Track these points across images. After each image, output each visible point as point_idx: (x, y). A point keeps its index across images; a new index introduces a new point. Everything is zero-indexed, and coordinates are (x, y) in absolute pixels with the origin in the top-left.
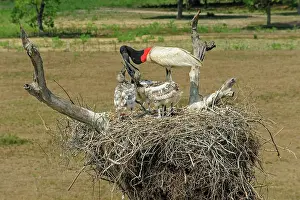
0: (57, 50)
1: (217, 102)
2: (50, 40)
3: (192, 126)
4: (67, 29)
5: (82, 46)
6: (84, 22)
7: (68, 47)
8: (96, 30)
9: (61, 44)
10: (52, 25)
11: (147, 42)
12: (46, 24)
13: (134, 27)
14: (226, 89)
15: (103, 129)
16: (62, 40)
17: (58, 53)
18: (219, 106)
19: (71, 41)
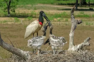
0: (16, 23)
1: (82, 48)
2: (13, 19)
3: (69, 59)
4: (22, 14)
5: (28, 22)
6: (30, 11)
7: (22, 22)
8: (35, 14)
9: (18, 21)
10: (14, 12)
11: (60, 21)
12: (11, 11)
13: (54, 14)
14: (86, 42)
15: (27, 59)
16: (19, 19)
17: (16, 25)
18: (83, 50)
19: (23, 19)
